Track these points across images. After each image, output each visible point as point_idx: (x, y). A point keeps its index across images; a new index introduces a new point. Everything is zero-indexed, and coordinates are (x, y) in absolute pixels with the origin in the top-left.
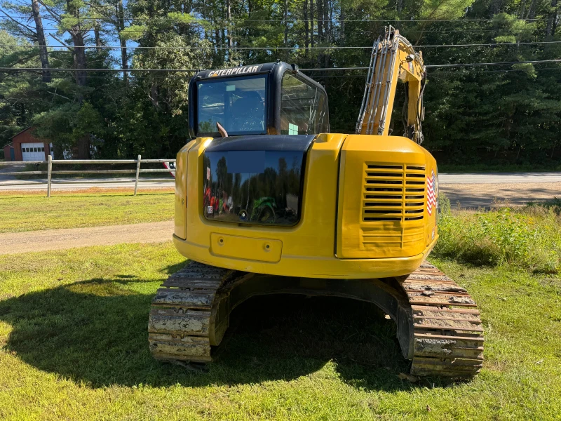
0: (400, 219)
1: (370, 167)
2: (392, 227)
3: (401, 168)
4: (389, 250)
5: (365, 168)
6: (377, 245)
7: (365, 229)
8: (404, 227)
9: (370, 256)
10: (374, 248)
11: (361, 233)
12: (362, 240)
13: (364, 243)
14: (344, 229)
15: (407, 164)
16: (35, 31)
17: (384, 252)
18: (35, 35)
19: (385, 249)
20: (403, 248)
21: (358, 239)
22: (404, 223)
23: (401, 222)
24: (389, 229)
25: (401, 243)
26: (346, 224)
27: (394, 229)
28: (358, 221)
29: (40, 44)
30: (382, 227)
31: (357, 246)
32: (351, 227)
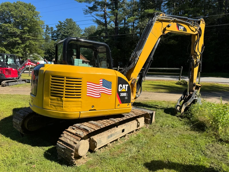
0: (62, 97)
1: (52, 77)
2: (60, 100)
3: (63, 78)
4: (58, 108)
5: (51, 77)
6: (54, 106)
7: (51, 99)
8: (64, 100)
9: (52, 109)
10: (53, 107)
11: (50, 100)
12: (50, 103)
13: (50, 104)
14: (45, 98)
15: (66, 77)
16: (104, 23)
17: (56, 109)
18: (104, 24)
19: (57, 108)
20: (64, 108)
21: (49, 102)
22: (64, 99)
23: (62, 98)
24: (58, 100)
25: (63, 106)
26: (45, 97)
27: (60, 101)
28: (49, 96)
29: (106, 27)
30: (56, 99)
31: (48, 105)
32: (47, 98)
